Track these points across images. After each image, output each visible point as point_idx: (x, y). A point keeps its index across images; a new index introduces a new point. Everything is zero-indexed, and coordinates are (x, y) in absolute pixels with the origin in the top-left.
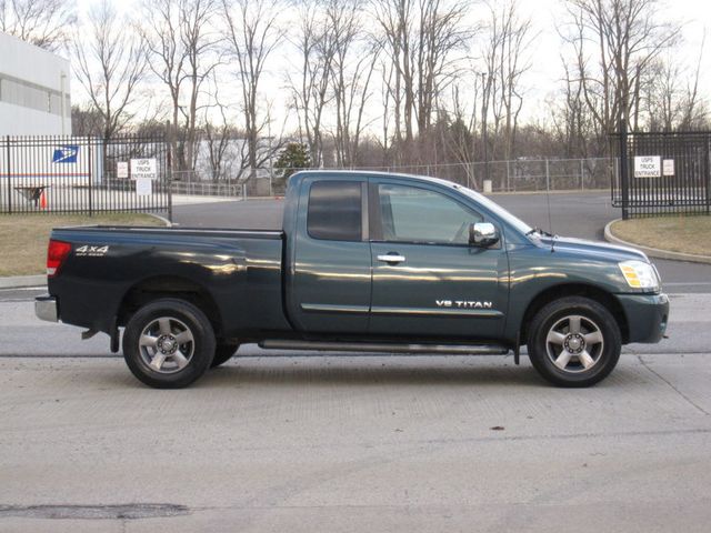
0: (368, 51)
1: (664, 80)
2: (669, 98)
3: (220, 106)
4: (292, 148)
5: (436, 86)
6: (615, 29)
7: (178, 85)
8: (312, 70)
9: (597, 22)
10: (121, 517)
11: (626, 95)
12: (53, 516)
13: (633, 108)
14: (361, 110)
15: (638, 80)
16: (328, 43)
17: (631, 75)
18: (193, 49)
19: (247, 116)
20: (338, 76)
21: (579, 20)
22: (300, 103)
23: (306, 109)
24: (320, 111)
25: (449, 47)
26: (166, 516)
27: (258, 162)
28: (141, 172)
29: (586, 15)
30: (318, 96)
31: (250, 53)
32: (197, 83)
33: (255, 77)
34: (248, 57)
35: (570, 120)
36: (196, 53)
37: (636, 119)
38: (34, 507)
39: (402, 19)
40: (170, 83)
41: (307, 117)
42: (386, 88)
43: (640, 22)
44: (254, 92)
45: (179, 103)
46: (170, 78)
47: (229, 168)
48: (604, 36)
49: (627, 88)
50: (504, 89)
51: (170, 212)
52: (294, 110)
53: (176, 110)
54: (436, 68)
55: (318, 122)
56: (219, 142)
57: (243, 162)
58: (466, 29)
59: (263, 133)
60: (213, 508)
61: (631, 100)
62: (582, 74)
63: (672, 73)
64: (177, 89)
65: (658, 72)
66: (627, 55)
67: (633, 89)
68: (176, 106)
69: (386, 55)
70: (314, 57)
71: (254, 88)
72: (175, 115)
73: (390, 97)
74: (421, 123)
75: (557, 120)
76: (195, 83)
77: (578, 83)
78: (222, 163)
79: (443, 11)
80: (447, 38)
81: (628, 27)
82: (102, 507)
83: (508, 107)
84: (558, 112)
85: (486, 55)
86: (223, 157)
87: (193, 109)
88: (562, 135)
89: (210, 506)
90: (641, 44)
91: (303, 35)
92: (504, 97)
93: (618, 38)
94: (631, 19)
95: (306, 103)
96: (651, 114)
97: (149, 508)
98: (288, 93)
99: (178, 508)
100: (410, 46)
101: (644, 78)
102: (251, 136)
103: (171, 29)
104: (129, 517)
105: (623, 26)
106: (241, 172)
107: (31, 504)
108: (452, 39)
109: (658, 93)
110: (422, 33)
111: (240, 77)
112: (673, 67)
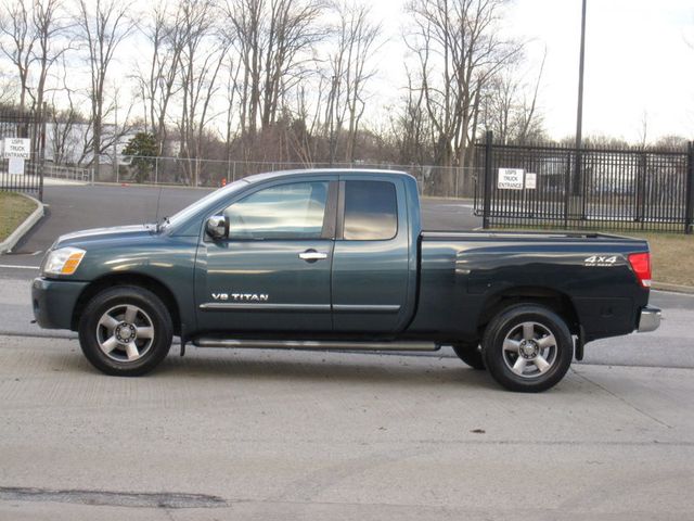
0: (216, 47)
1: (502, 95)
2: (506, 113)
3: (67, 89)
4: (141, 137)
5: (283, 85)
6: (460, 42)
7: (27, 67)
8: (161, 62)
9: (443, 35)
10: (162, 506)
11: (466, 108)
12: (92, 502)
13: (472, 121)
14: (206, 104)
15: (478, 94)
16: (178, 36)
17: (472, 88)
18: (44, 32)
19: (94, 101)
20: (186, 69)
21: (426, 31)
22: (147, 92)
23: (152, 99)
24: (166, 102)
25: (298, 48)
26: (205, 507)
27: (101, 147)
28: (14, 151)
29: (433, 28)
30: (165, 87)
31: (101, 40)
32: (47, 67)
33: (104, 64)
34: (98, 44)
35: (409, 126)
36: (46, 35)
37: (474, 131)
38: (67, 492)
39: (253, 18)
40: (19, 65)
41: (152, 107)
42: (232, 84)
43: (485, 37)
44: (102, 79)
45: (27, 85)
46: (19, 59)
47: (72, 152)
48: (449, 48)
49: (468, 101)
50: (349, 93)
51: (41, 193)
52: (140, 98)
53: (24, 91)
54: (283, 68)
55: (163, 112)
56: (64, 126)
57: (86, 147)
58: (314, 32)
59: (108, 119)
60: (248, 500)
61: (470, 113)
62: (425, 84)
63: (511, 89)
64: (26, 71)
65: (497, 87)
66: (470, 68)
67: (472, 102)
68: (24, 87)
69: (235, 51)
70: (164, 48)
71: (103, 74)
72: (22, 96)
73: (236, 93)
74: (265, 120)
75: (395, 126)
76: (44, 66)
77: (419, 92)
78: (66, 146)
79: (293, 12)
80: (295, 39)
81: (473, 42)
82: (136, 495)
83: (353, 111)
84: (396, 118)
85: (333, 59)
86: (66, 141)
87: (41, 91)
88: (399, 142)
89: (245, 498)
90: (484, 59)
91: (154, 26)
92: (348, 100)
93: (462, 52)
94: (476, 34)
95: (153, 93)
96: (486, 127)
97: (186, 498)
98: (136, 82)
99: (213, 499)
100: (259, 45)
101: (483, 92)
102: (96, 122)
103: (24, 11)
104: (171, 507)
105: (468, 40)
106: (83, 157)
107: (61, 488)
108: (300, 41)
109: (495, 106)
110: (272, 33)
111: (90, 62)
112: (513, 83)
